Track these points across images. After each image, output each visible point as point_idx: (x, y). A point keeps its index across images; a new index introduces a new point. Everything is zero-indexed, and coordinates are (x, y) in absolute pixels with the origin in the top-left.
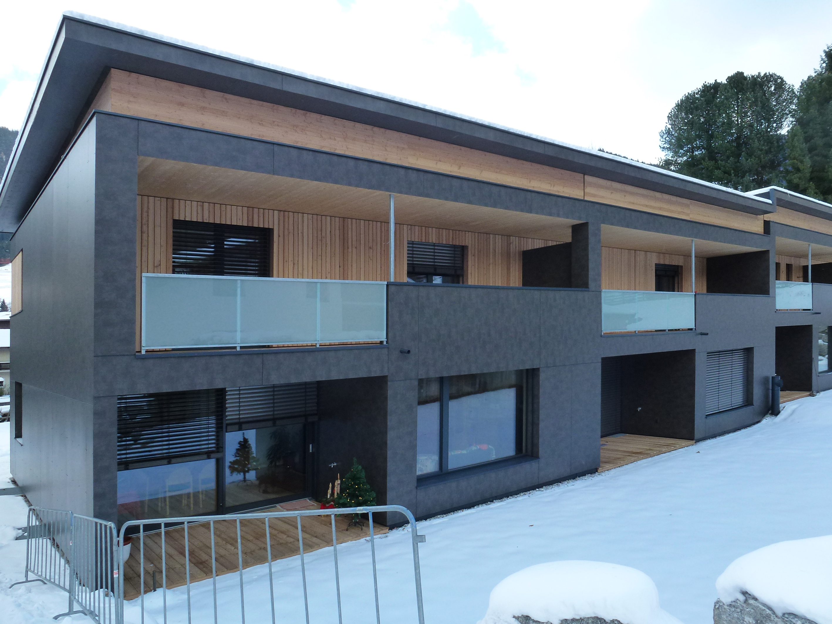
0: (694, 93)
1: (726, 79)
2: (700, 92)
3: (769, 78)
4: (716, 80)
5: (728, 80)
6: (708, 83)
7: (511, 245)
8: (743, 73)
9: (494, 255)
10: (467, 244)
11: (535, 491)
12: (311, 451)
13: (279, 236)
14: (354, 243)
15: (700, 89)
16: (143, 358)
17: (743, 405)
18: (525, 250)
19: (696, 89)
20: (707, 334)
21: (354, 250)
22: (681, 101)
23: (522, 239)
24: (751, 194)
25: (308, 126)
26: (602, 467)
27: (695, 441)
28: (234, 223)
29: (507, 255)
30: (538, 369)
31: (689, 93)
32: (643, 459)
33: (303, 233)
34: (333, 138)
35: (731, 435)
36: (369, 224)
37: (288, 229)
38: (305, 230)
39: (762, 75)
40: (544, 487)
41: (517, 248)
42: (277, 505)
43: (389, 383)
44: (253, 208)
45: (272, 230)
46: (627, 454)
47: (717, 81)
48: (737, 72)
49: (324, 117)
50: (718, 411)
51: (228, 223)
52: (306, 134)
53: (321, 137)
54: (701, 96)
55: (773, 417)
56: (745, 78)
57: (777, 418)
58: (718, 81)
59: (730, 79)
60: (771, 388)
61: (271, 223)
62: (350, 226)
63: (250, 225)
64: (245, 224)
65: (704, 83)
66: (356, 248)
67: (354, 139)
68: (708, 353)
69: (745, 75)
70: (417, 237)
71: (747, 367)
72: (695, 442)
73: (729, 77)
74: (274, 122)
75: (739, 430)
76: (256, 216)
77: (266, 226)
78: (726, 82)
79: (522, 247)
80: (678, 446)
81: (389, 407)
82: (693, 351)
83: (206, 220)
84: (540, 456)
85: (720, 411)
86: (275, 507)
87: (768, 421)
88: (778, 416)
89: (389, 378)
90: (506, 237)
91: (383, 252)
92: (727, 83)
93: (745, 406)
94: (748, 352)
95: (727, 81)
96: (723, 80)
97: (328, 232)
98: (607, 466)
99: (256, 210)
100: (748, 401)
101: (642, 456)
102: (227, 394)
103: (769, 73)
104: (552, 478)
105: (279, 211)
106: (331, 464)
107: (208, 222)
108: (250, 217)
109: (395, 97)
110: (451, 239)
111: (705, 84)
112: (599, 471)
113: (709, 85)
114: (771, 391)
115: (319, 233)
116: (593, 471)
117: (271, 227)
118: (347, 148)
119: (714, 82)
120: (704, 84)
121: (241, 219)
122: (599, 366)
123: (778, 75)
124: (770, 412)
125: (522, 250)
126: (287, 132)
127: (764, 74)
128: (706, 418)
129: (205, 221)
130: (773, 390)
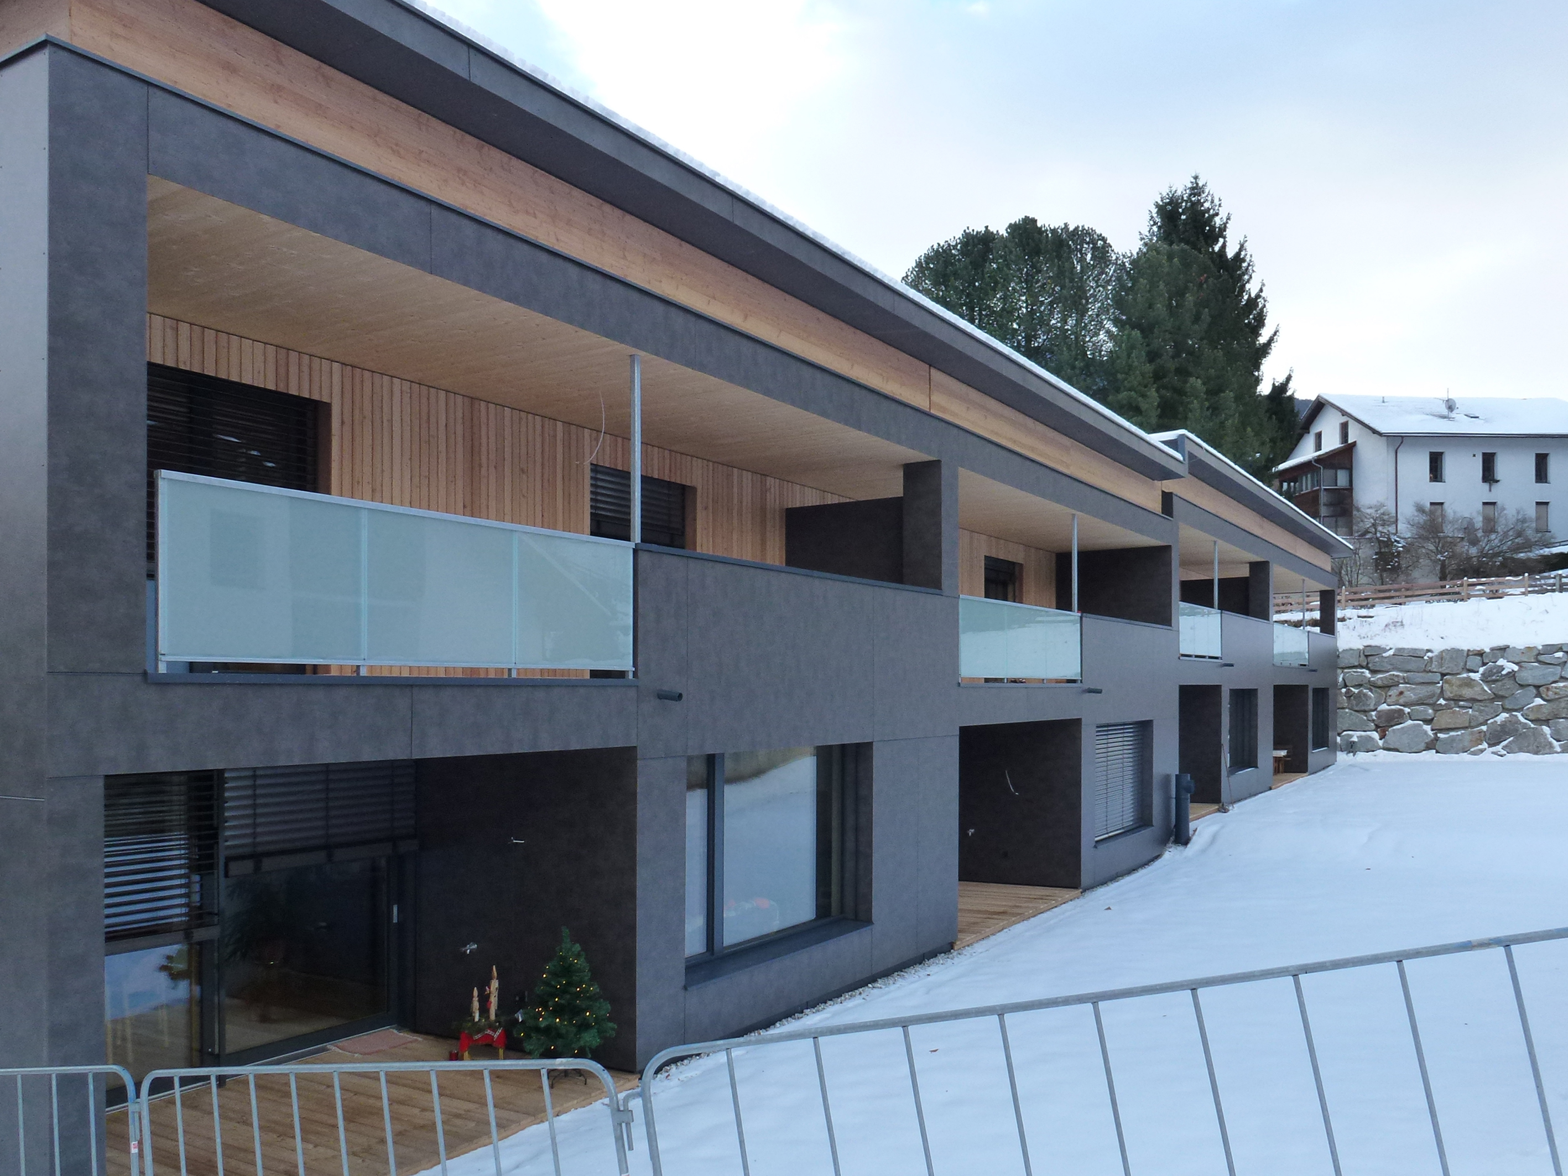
0: (949, 245)
1: (1005, 228)
2: (959, 245)
3: (1080, 236)
4: (987, 227)
5: (1009, 230)
6: (973, 230)
7: (768, 494)
8: (1036, 221)
9: (740, 514)
10: (694, 484)
11: (866, 989)
12: (395, 921)
13: (343, 423)
14: (492, 456)
15: (959, 238)
16: (163, 683)
17: (1134, 826)
18: (790, 507)
19: (953, 239)
20: (1099, 692)
21: (492, 470)
22: (925, 257)
23: (785, 483)
24: (1157, 438)
25: (486, 176)
26: (961, 940)
27: (1081, 890)
28: (247, 380)
29: (761, 513)
30: (869, 745)
31: (939, 244)
32: (1015, 923)
33: (391, 421)
34: (532, 212)
35: (1128, 879)
36: (520, 419)
37: (362, 409)
38: (396, 417)
39: (1071, 228)
40: (879, 980)
41: (777, 501)
42: (328, 1045)
43: (640, 763)
44: (289, 349)
45: (328, 406)
46: (985, 916)
47: (989, 228)
48: (1026, 216)
49: (515, 162)
50: (1106, 836)
51: (234, 378)
52: (482, 193)
53: (511, 205)
54: (962, 252)
55: (1181, 848)
56: (1040, 231)
57: (1187, 849)
58: (991, 229)
59: (1013, 228)
60: (1174, 796)
61: (325, 393)
62: (484, 419)
63: (282, 389)
64: (271, 386)
65: (966, 229)
66: (495, 467)
67: (569, 222)
68: (1098, 727)
69: (1039, 225)
70: (607, 457)
71: (1142, 756)
72: (1082, 893)
73: (1010, 226)
74: (421, 152)
75: (1134, 870)
76: (293, 369)
77: (316, 397)
78: (1005, 235)
79: (785, 503)
80: (1060, 899)
81: (639, 814)
82: (1077, 722)
83: (185, 363)
84: (874, 918)
85: (1110, 834)
86: (324, 1050)
87: (1172, 854)
88: (1189, 846)
89: (639, 753)
90: (759, 476)
91: (546, 484)
92: (1007, 235)
93: (1140, 827)
94: (1143, 729)
95: (1007, 232)
96: (1000, 227)
97: (442, 428)
98: (969, 938)
99: (293, 356)
100: (1143, 820)
101: (1013, 919)
102: (226, 785)
103: (1083, 226)
104: (891, 962)
105: (343, 364)
106: (466, 946)
107: (188, 369)
108: (282, 371)
109: (667, 145)
110: (667, 472)
111: (967, 231)
112: (956, 948)
113: (975, 233)
114: (1174, 801)
115: (424, 425)
116: (948, 948)
117: (325, 399)
118: (558, 240)
119: (984, 229)
120: (965, 231)
121: (262, 372)
122: (955, 743)
123: (1098, 232)
124: (1172, 839)
125: (786, 507)
126: (446, 181)
127: (1074, 227)
128: (1095, 847)
129: (182, 367)
130: (1178, 798)
